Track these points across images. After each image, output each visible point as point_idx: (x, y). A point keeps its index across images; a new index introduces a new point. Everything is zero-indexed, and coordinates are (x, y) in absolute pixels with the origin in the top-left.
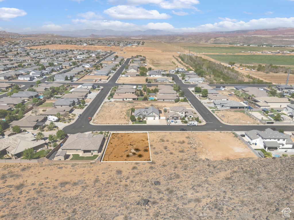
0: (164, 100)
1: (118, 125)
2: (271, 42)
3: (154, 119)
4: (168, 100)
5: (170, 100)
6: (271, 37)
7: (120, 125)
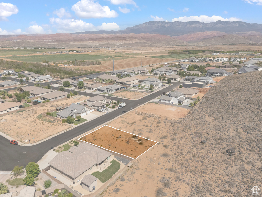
0: (56, 99)
1: (63, 132)
2: (38, 45)
3: (87, 114)
4: (60, 98)
5: (62, 97)
6: (36, 41)
7: (66, 131)
